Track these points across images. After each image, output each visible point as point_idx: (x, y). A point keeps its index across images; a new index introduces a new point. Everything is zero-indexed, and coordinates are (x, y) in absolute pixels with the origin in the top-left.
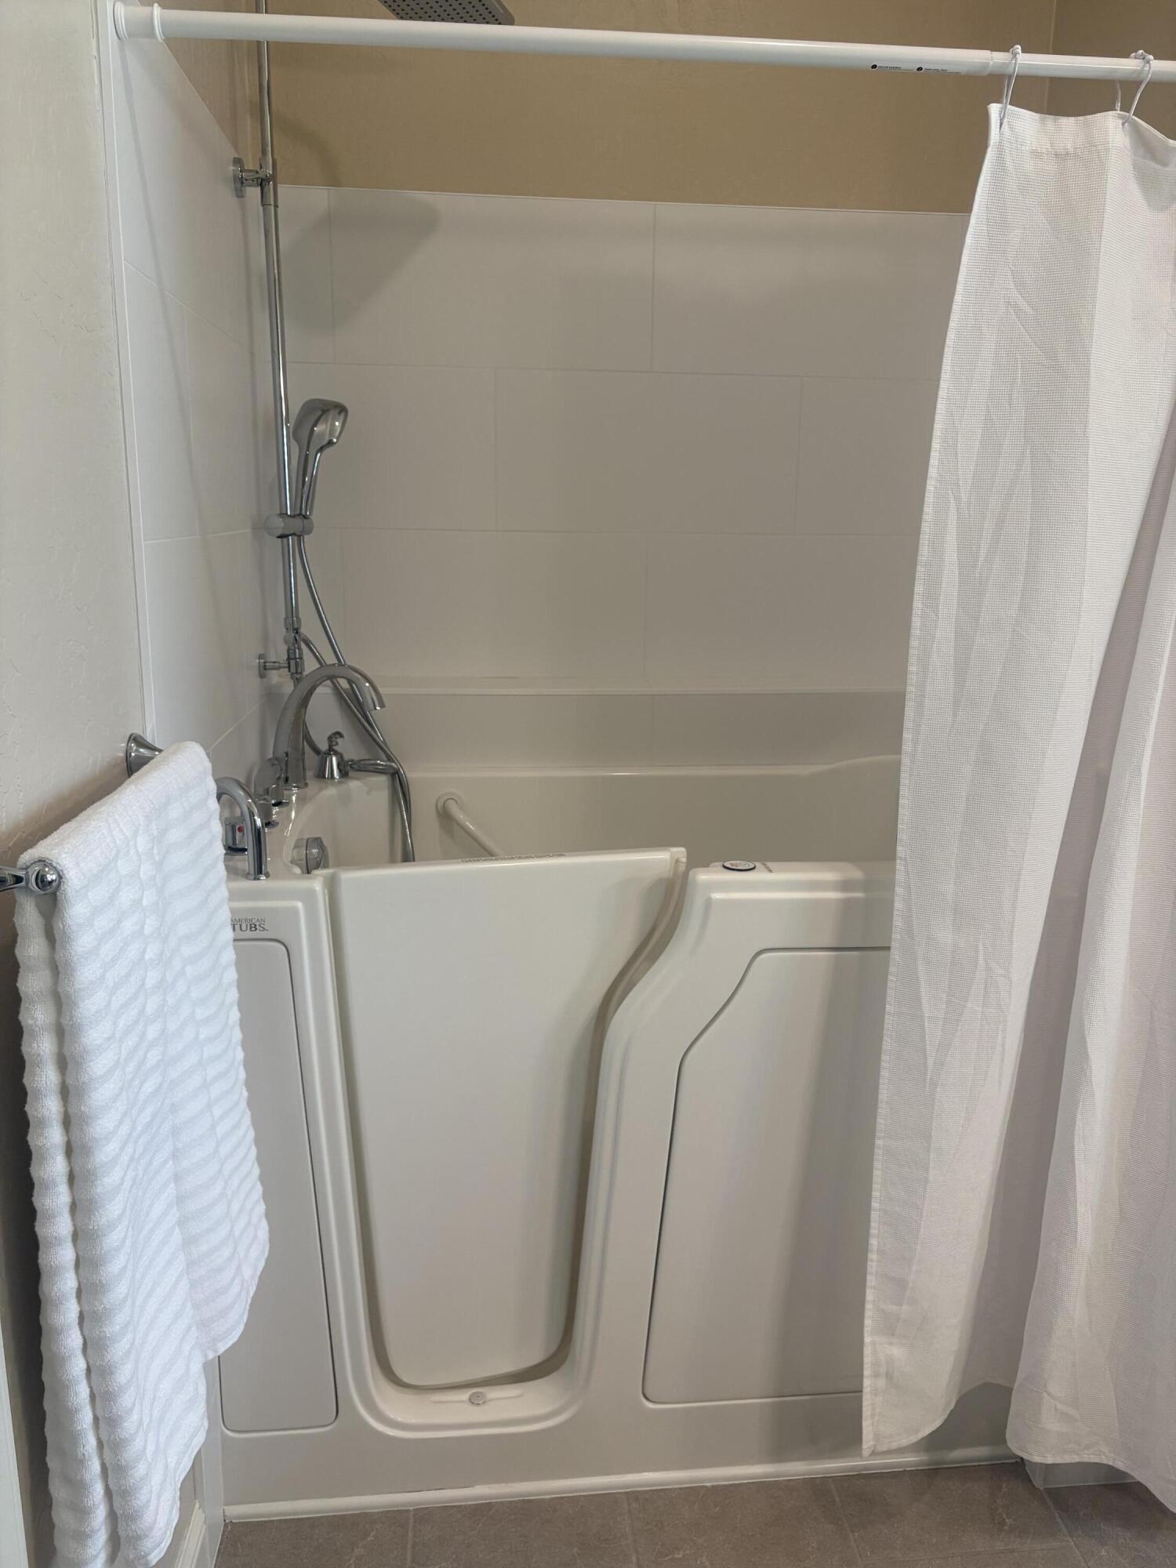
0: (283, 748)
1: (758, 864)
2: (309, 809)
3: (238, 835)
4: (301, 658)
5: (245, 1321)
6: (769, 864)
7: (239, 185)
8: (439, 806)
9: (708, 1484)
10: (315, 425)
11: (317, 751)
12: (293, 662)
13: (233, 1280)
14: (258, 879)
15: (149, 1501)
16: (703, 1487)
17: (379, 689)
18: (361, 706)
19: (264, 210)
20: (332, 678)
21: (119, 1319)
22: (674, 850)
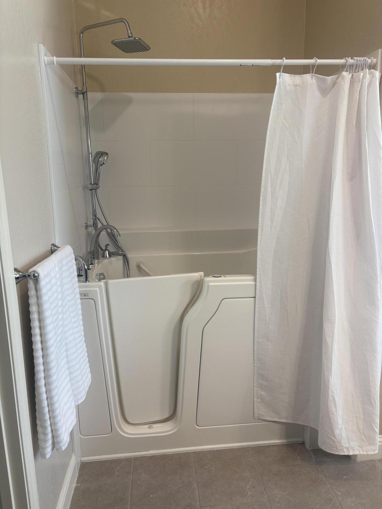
0: (92, 249)
1: (222, 276)
2: (100, 265)
3: (81, 271)
4: (97, 224)
5: (85, 396)
6: (225, 275)
7: (77, 94)
8: (137, 265)
9: (215, 449)
10: (99, 158)
11: (102, 250)
12: (95, 225)
13: (82, 384)
14: (86, 282)
15: (62, 433)
16: (214, 450)
17: (119, 232)
18: (114, 236)
19: (84, 101)
20: (105, 229)
21: (55, 385)
22: (200, 273)
